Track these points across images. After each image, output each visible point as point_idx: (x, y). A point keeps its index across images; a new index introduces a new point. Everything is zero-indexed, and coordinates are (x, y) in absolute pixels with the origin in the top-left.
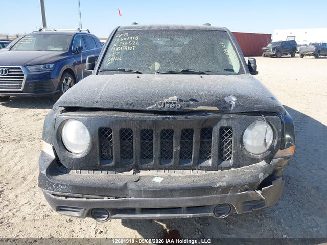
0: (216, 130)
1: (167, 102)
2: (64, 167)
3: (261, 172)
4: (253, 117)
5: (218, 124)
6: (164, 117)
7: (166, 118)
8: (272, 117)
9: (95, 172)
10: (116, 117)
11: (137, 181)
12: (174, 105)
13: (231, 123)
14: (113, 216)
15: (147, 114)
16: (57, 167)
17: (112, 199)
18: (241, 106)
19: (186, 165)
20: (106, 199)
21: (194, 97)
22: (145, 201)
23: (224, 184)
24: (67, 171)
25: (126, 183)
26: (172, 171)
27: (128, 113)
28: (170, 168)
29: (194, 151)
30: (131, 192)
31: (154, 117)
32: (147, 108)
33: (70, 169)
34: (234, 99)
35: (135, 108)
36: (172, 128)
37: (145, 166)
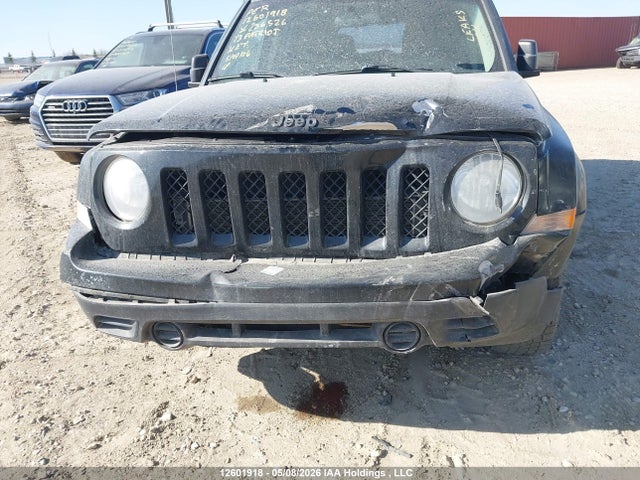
0: (393, 175)
1: (290, 117)
2: (108, 247)
3: (487, 259)
4: (472, 143)
5: (399, 160)
6: (284, 146)
7: (288, 148)
8: (516, 143)
9: (163, 257)
10: (192, 148)
11: (231, 272)
12: (303, 120)
13: (424, 158)
14: (192, 339)
15: (250, 142)
16: (96, 247)
17: (184, 304)
18: (447, 120)
19: (337, 247)
20: (171, 303)
21: (350, 106)
22: (244, 308)
23: (400, 280)
24: (114, 254)
25: (209, 275)
26: (310, 259)
27: (214, 140)
28: (306, 254)
29: (351, 219)
30: (219, 291)
31: (262, 147)
32: (250, 129)
33: (120, 252)
34: (434, 106)
35: (226, 129)
36: (300, 170)
37: (257, 248)
